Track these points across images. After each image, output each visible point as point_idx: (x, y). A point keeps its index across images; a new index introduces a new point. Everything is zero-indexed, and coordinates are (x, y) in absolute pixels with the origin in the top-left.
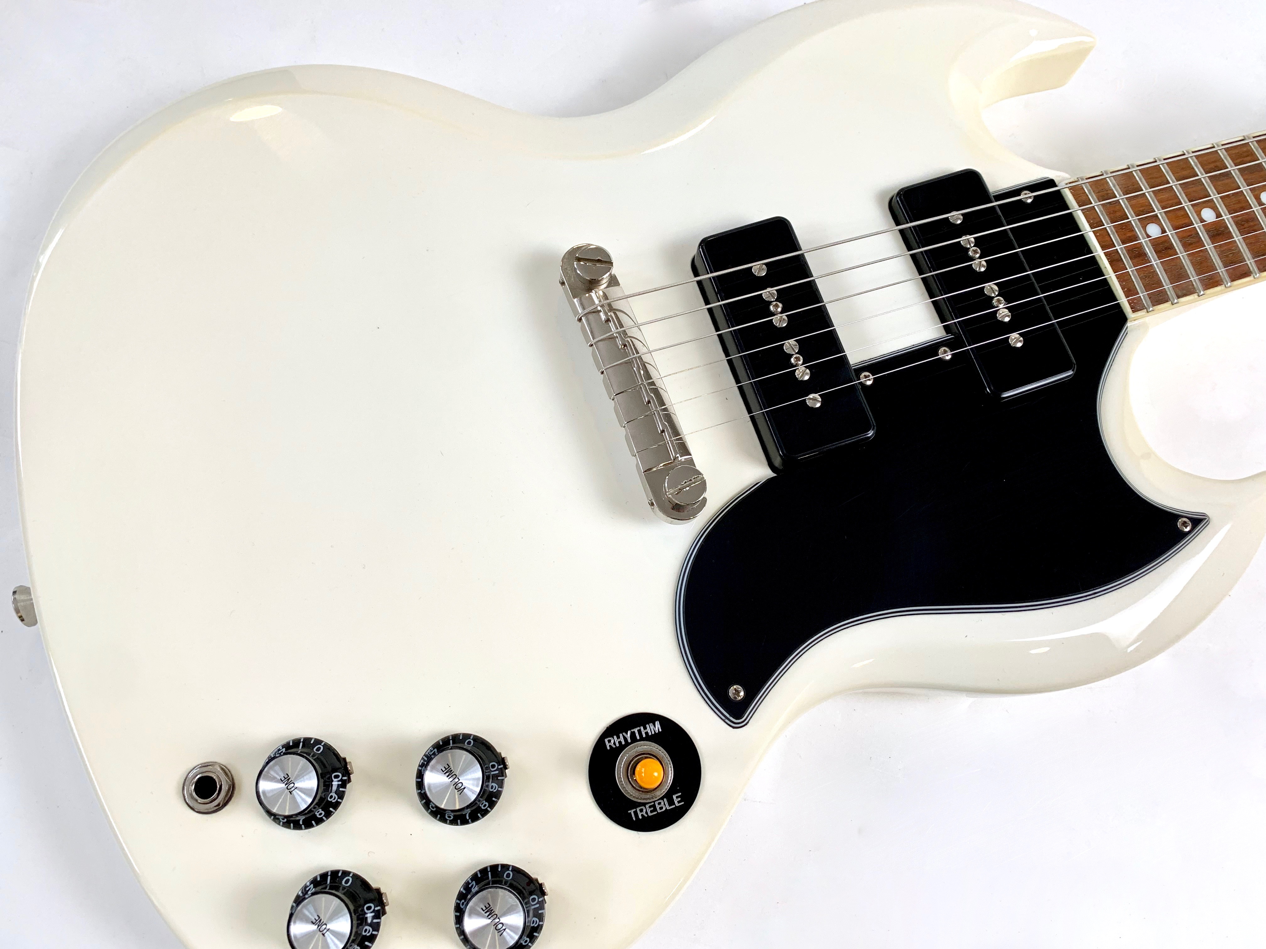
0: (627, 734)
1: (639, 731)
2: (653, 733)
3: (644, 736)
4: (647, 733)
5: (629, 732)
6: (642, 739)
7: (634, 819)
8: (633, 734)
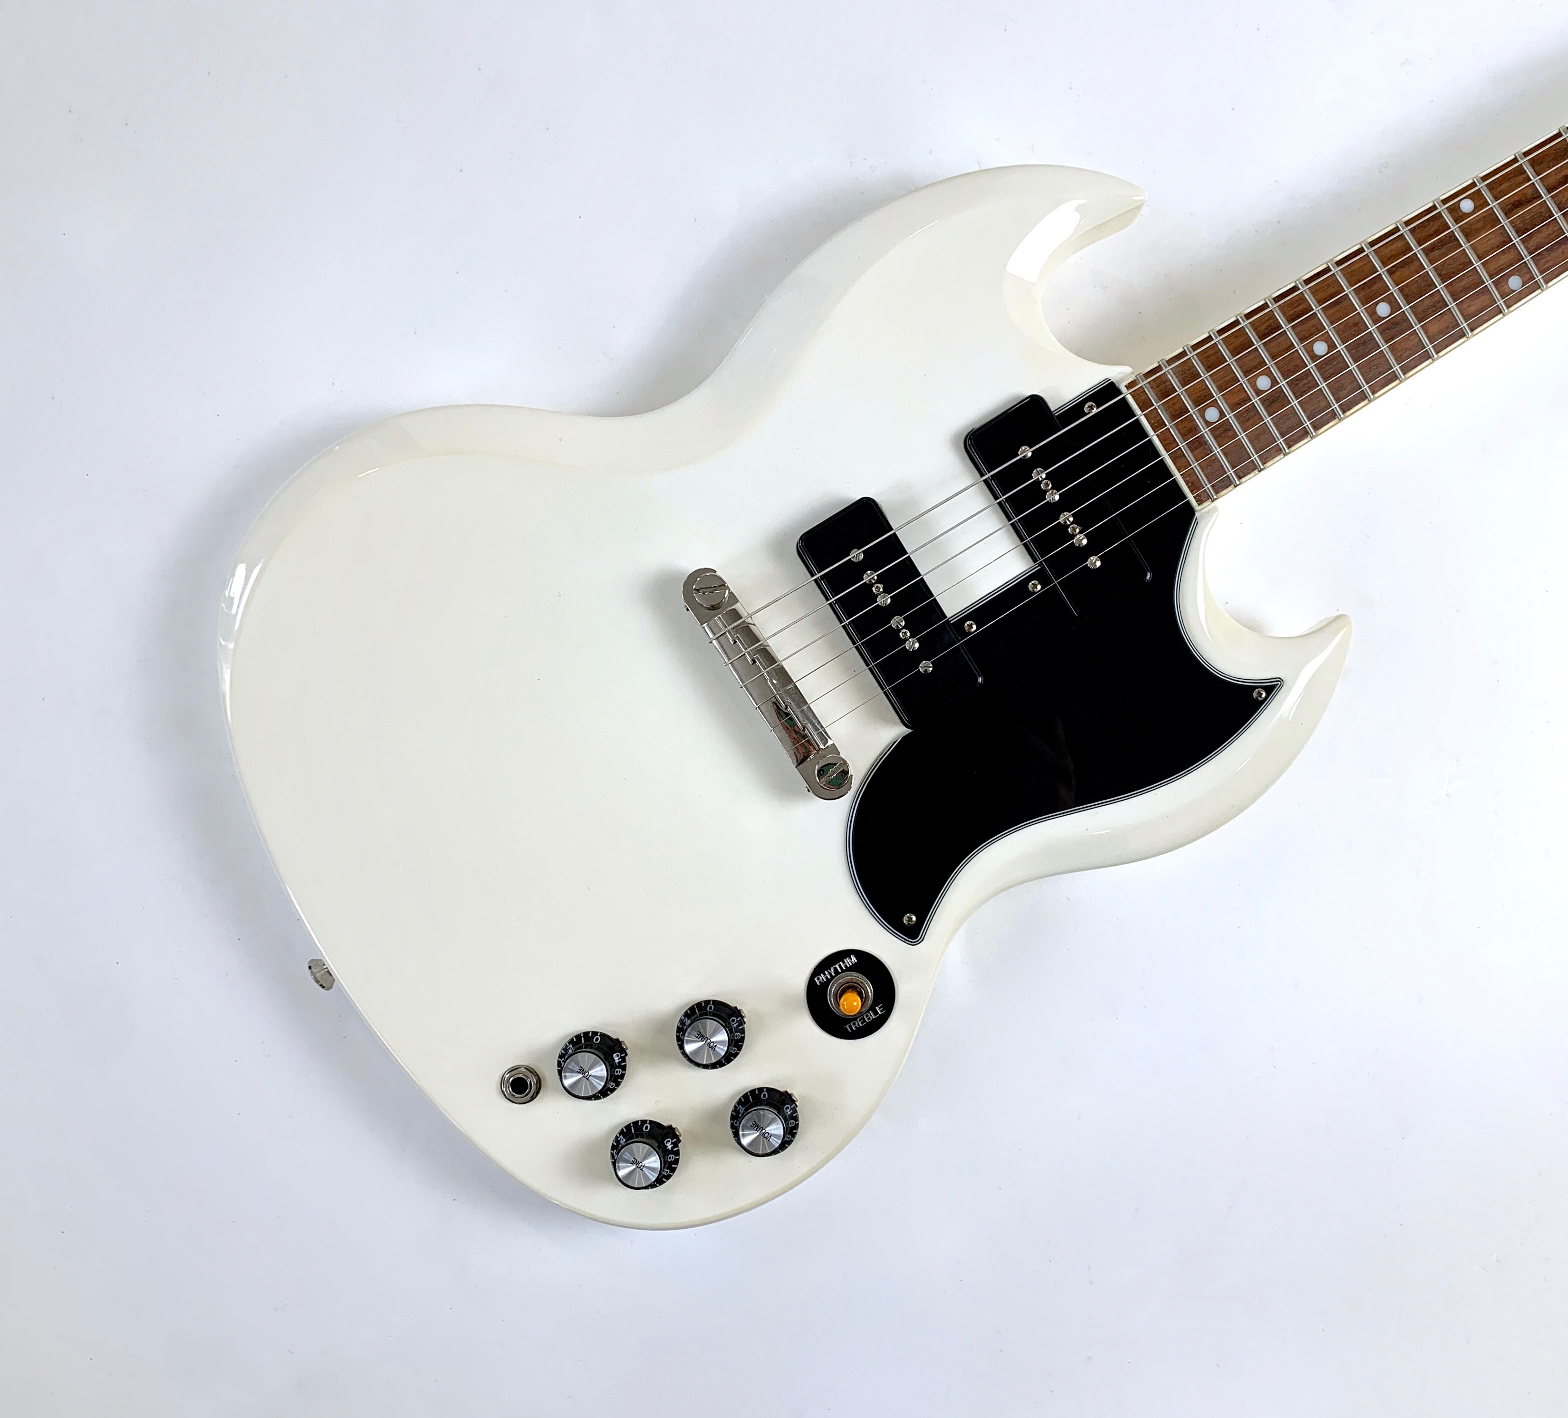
1: (840, 966)
2: (851, 964)
3: (844, 969)
4: (846, 966)
5: (832, 969)
6: (843, 971)
7: (850, 1031)
8: (835, 969)
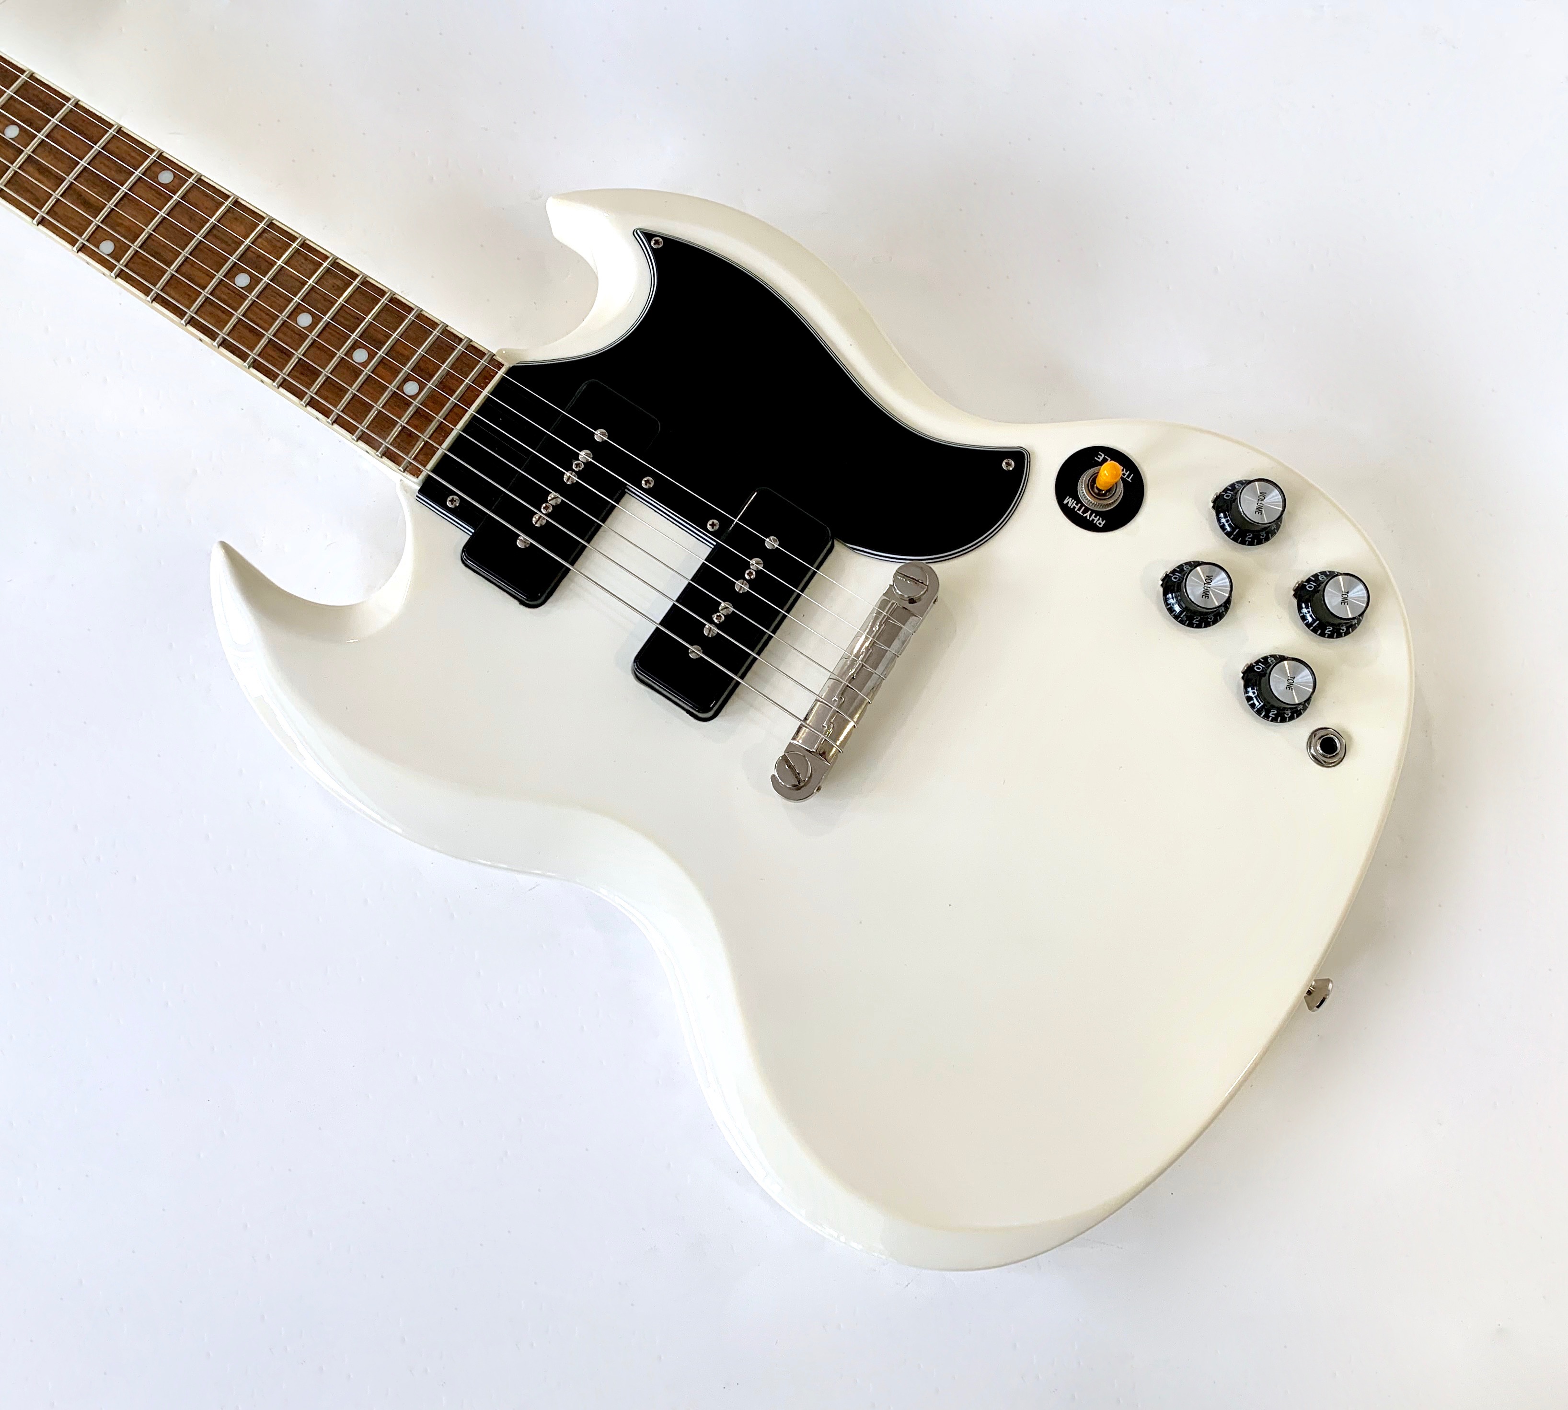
0: (1087, 516)
1: (1079, 509)
2: (1073, 500)
4: (1077, 504)
5: (1085, 515)
6: (1082, 505)
7: (1132, 475)
8: (1084, 512)
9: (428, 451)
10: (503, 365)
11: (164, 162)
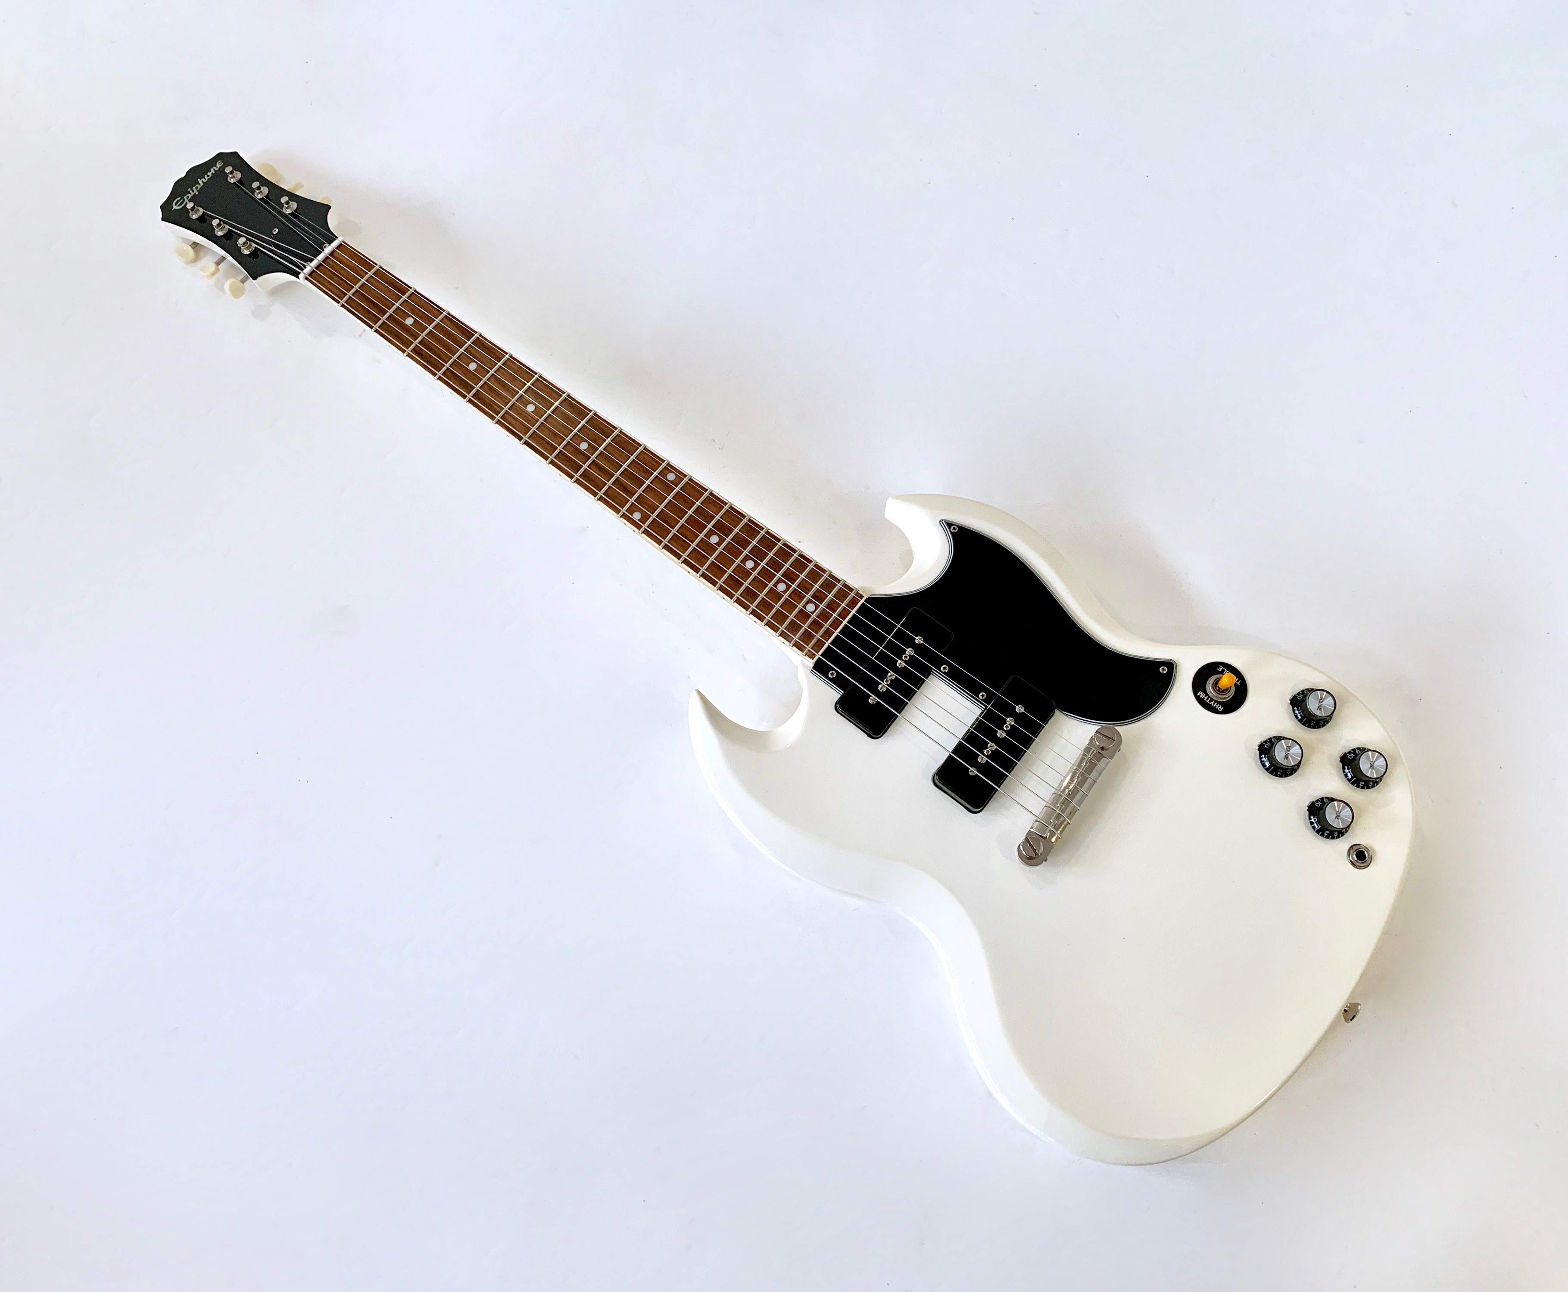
0: (1212, 704)
1: (1207, 699)
2: (1203, 694)
3: (1208, 695)
5: (1210, 703)
6: (1209, 697)
7: (1240, 681)
8: (1210, 701)
9: (820, 644)
10: (863, 597)
11: (670, 468)
